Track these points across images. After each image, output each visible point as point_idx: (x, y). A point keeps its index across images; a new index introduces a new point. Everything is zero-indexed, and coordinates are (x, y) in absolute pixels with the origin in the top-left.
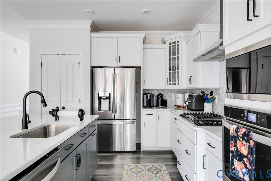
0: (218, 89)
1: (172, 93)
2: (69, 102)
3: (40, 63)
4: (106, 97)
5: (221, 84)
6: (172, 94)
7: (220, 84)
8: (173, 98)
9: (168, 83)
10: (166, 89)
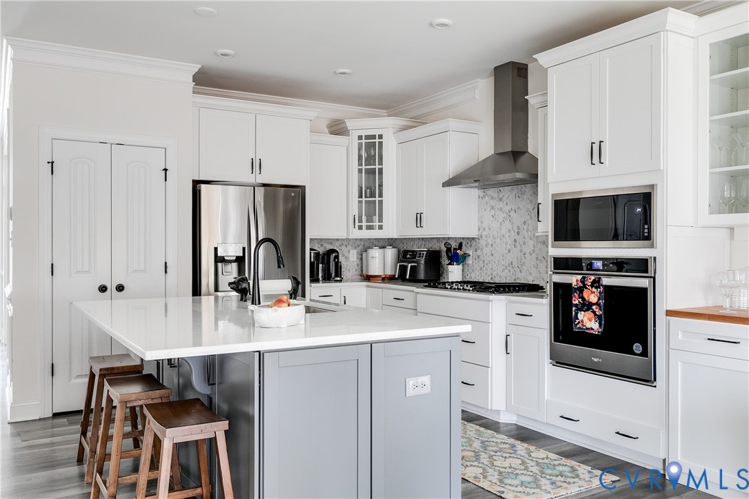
0: (473, 238)
1: (349, 248)
2: (135, 271)
3: (48, 163)
4: (235, 258)
5: (481, 230)
6: (349, 251)
7: (479, 229)
8: (351, 259)
9: (357, 227)
10: (338, 240)
